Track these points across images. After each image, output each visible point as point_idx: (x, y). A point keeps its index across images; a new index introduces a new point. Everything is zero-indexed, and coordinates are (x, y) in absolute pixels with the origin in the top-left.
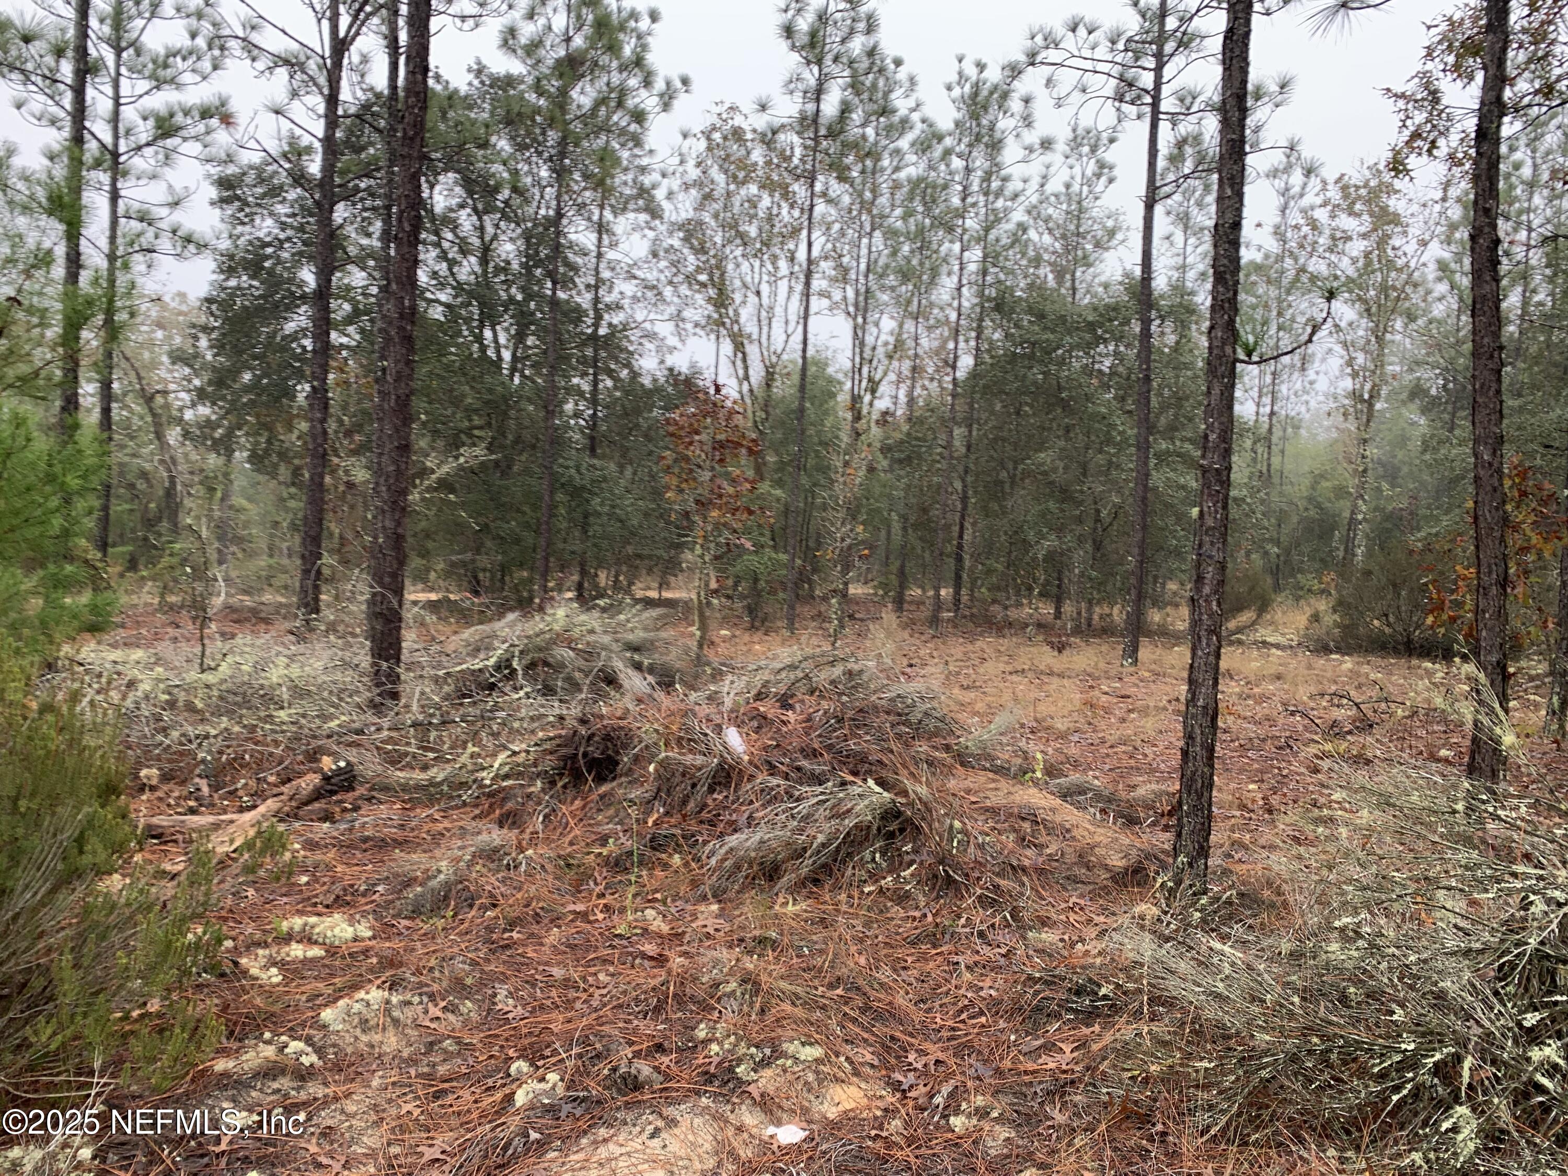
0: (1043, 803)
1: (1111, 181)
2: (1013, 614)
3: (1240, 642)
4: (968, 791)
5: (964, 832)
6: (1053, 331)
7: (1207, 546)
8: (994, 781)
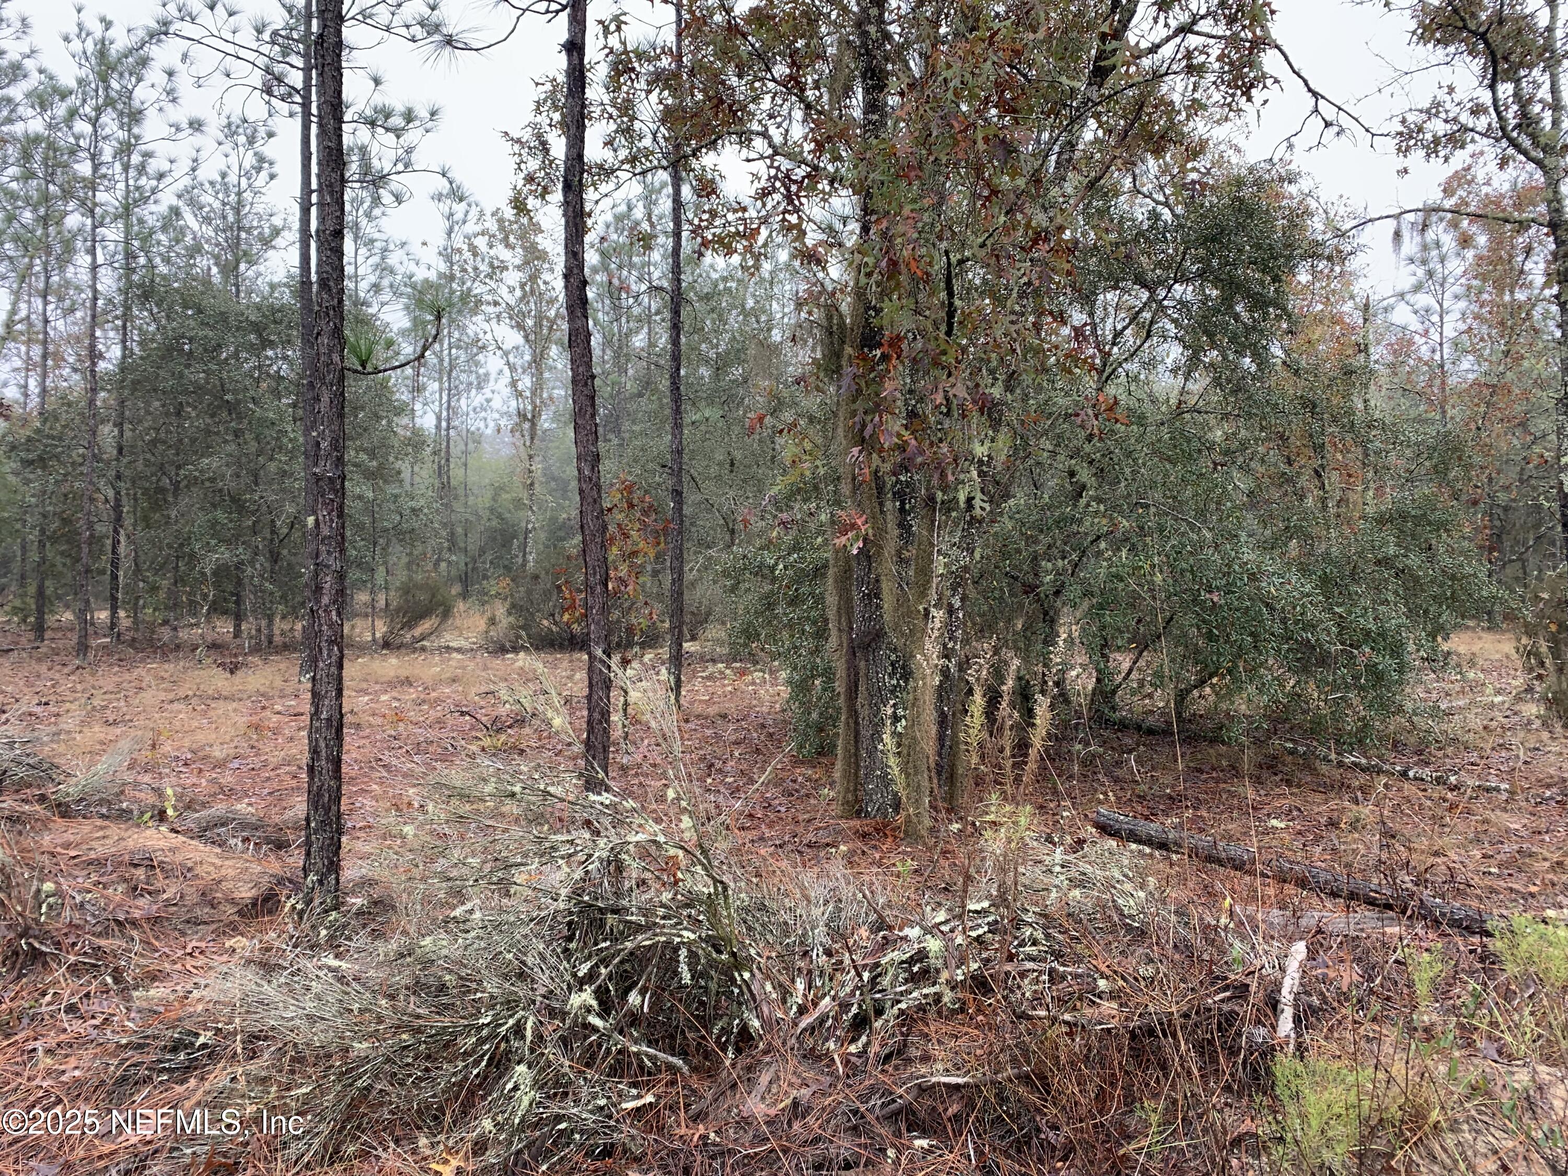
0: (162, 844)
1: (272, 177)
2: (183, 634)
3: (423, 649)
4: (67, 846)
5: (58, 893)
6: (213, 328)
7: (324, 556)
8: (102, 828)
